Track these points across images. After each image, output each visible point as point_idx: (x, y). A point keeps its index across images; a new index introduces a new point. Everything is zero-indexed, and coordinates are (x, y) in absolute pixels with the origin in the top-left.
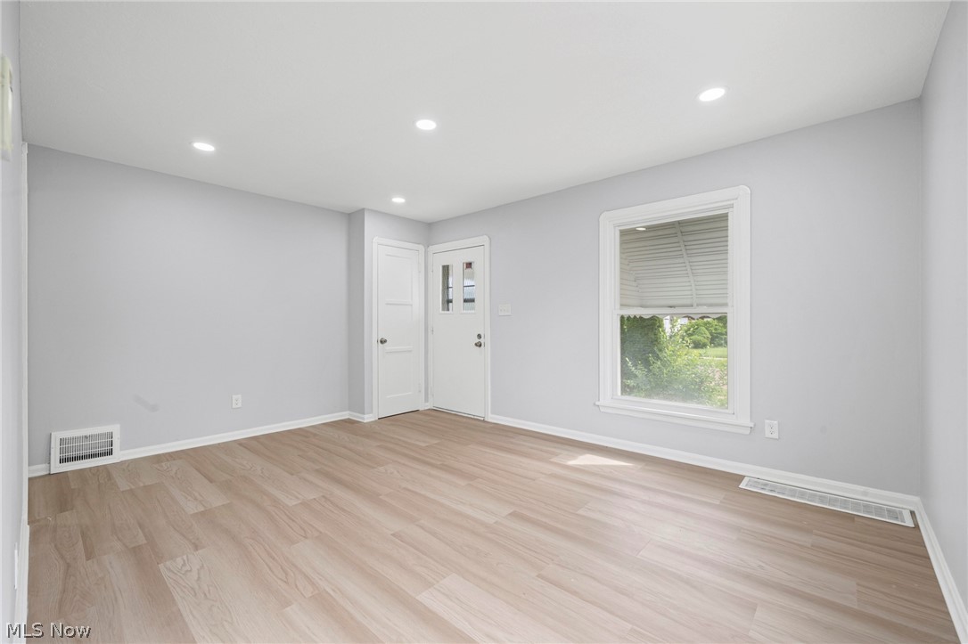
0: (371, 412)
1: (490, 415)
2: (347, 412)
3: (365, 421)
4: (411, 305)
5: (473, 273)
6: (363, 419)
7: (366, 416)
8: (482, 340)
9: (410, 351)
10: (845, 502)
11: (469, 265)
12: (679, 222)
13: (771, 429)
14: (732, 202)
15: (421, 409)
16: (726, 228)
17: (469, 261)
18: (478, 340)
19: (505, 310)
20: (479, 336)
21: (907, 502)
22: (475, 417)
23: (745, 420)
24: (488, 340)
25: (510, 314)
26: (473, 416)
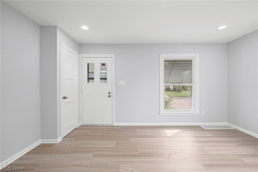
0: (60, 136)
1: (115, 123)
2: (41, 140)
3: (58, 142)
4: (74, 80)
5: (106, 68)
6: (57, 141)
7: (58, 139)
8: (111, 95)
9: (74, 101)
10: (223, 127)
11: (103, 65)
12: (175, 60)
13: (203, 113)
14: (194, 57)
15: (77, 127)
16: (192, 63)
17: (103, 63)
18: (109, 95)
19: (122, 83)
20: (109, 93)
21: (226, 124)
22: (107, 125)
23: (198, 112)
24: (114, 94)
25: (125, 84)
26: (106, 125)
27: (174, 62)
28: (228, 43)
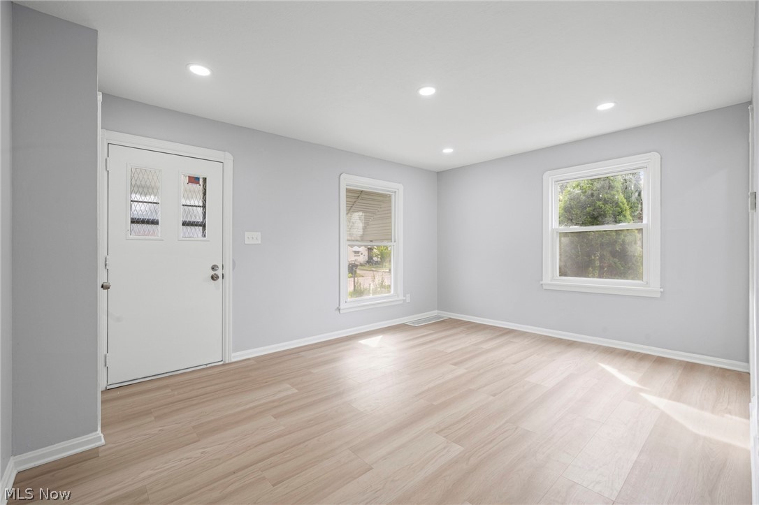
1: (232, 355)
3: (100, 442)
8: (219, 272)
13: (408, 298)
14: (395, 190)
16: (390, 202)
18: (213, 273)
19: (252, 238)
20: (214, 268)
21: (435, 313)
22: (208, 366)
23: (401, 297)
24: (228, 271)
25: (260, 242)
26: (205, 367)
27: (357, 195)
28: (438, 173)
